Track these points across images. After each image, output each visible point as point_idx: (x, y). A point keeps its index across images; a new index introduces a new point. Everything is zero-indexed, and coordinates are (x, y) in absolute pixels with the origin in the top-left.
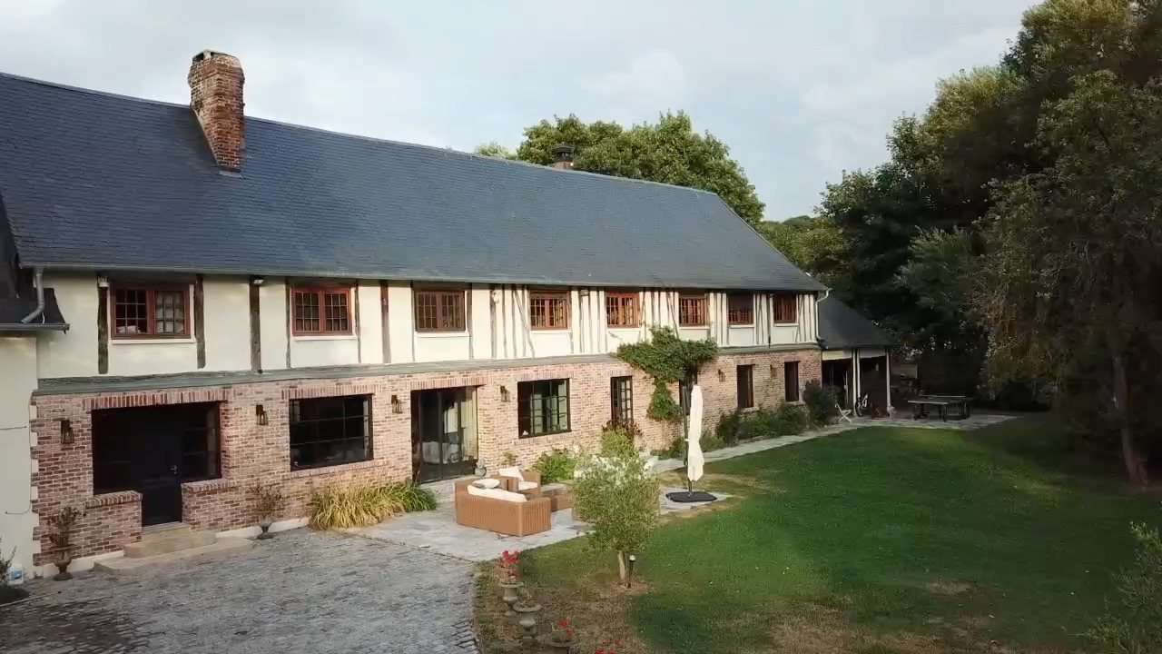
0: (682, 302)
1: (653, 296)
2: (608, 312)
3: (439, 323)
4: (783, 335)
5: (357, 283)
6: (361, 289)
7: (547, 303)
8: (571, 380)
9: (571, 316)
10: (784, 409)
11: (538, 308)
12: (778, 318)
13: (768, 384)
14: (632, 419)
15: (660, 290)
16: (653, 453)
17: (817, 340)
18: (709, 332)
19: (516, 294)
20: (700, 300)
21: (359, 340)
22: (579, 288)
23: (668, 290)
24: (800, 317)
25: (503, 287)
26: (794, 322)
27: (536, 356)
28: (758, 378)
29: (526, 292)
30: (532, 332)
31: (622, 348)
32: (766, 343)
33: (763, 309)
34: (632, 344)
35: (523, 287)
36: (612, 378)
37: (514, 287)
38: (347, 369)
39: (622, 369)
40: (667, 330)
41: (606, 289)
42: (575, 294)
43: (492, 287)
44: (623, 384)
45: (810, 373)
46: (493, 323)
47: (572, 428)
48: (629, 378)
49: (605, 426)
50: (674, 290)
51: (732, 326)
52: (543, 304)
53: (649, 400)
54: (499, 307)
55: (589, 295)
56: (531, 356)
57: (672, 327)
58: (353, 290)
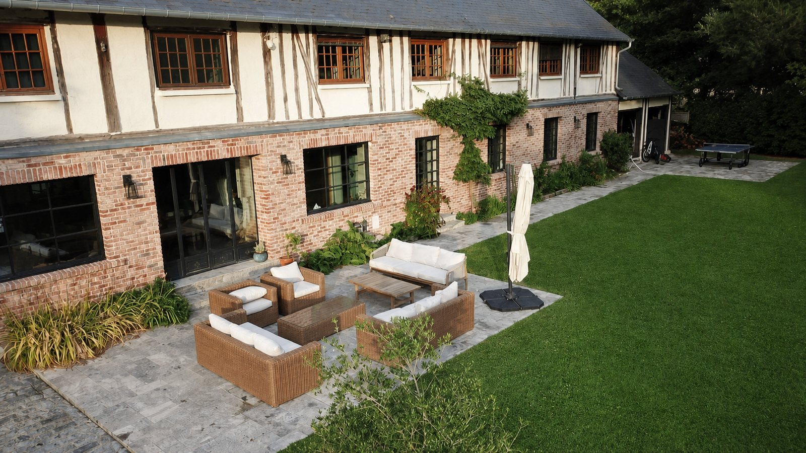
0: (494, 51)
1: (463, 43)
2: (413, 63)
3: (193, 76)
4: (588, 86)
5: (52, 18)
6: (60, 28)
7: (339, 50)
8: (370, 144)
9: (369, 65)
10: (584, 160)
11: (328, 57)
12: (584, 70)
13: (572, 136)
14: (438, 182)
15: (471, 36)
16: (460, 217)
17: (616, 90)
18: (519, 84)
19: (298, 38)
20: (512, 49)
21: (65, 100)
22: (378, 32)
23: (479, 37)
24: (602, 68)
25: (280, 28)
26: (597, 72)
27: (327, 116)
28: (563, 130)
29: (310, 35)
30: (320, 87)
31: (428, 104)
32: (572, 95)
33: (571, 59)
34: (439, 98)
35: (307, 29)
36: (417, 140)
37: (295, 29)
38: (48, 144)
39: (427, 128)
40: (478, 82)
41: (411, 34)
42: (373, 41)
43: (265, 28)
44: (429, 143)
45: (608, 124)
46: (268, 74)
47: (372, 197)
48: (436, 138)
49: (409, 193)
50: (486, 37)
51: (542, 78)
52: (334, 51)
53: (456, 161)
54: (275, 54)
55: (390, 41)
56: (320, 117)
57: (483, 79)
58: (47, 29)
